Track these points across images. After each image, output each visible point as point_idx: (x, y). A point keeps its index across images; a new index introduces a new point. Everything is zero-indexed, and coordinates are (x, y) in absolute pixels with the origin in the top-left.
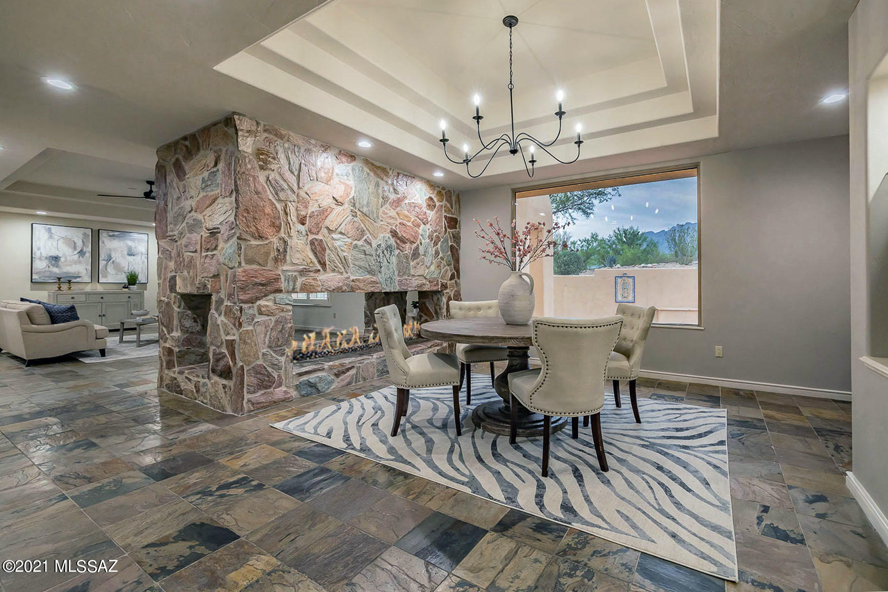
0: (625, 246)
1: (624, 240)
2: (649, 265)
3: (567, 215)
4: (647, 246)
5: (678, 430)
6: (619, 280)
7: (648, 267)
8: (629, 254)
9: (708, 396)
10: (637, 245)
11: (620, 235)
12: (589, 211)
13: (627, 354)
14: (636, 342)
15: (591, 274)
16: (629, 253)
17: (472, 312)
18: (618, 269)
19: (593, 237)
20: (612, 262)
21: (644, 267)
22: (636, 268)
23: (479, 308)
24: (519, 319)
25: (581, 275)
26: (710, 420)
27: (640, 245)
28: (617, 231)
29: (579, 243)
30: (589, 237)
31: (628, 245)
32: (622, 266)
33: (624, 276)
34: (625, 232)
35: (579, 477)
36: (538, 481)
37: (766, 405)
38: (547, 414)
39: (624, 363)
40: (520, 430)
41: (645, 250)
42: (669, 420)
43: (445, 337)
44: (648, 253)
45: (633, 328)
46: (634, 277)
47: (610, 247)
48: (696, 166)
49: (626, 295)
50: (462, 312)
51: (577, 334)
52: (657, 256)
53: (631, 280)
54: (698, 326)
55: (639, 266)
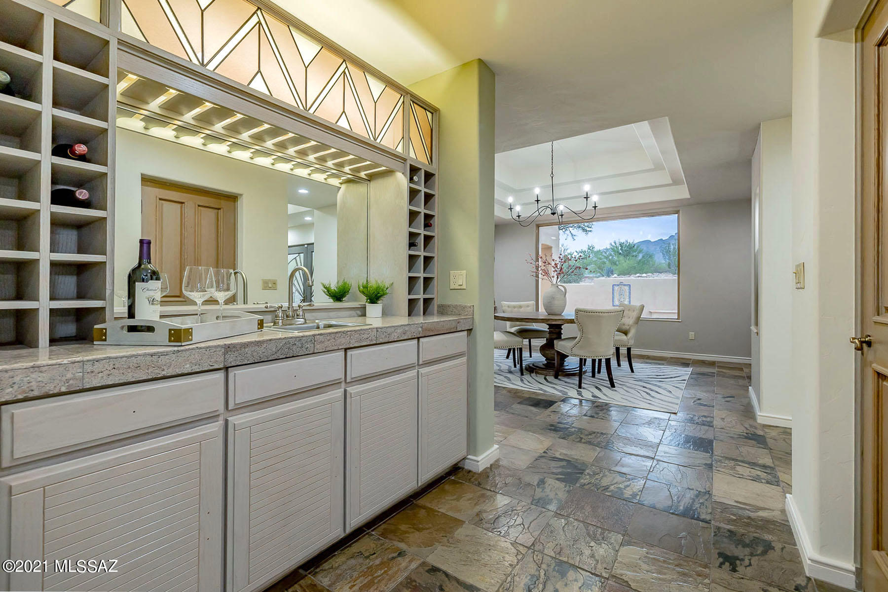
0: (622, 258)
1: (621, 251)
2: (644, 275)
3: (568, 232)
4: (643, 257)
5: (657, 376)
6: (616, 288)
7: (643, 277)
8: (625, 265)
9: (682, 363)
10: (633, 256)
11: (616, 247)
12: (588, 229)
13: (626, 333)
14: (631, 326)
15: (590, 283)
16: (625, 263)
17: (516, 309)
18: (615, 278)
19: (589, 249)
20: (610, 273)
21: (639, 277)
22: (632, 277)
23: (520, 307)
24: (557, 311)
25: (582, 284)
26: (679, 372)
27: (636, 256)
28: (613, 244)
29: (575, 254)
30: (585, 248)
31: (624, 256)
32: (618, 275)
33: (621, 284)
34: (621, 245)
35: (600, 389)
36: (578, 391)
37: (719, 367)
38: (581, 357)
39: (624, 337)
40: (560, 373)
41: (640, 260)
42: (653, 372)
43: (518, 320)
44: (644, 263)
45: (629, 318)
46: (630, 285)
47: (607, 258)
48: (677, 212)
49: (622, 300)
50: (510, 309)
51: (599, 316)
52: (653, 265)
53: (627, 288)
54: (677, 319)
55: (634, 275)
